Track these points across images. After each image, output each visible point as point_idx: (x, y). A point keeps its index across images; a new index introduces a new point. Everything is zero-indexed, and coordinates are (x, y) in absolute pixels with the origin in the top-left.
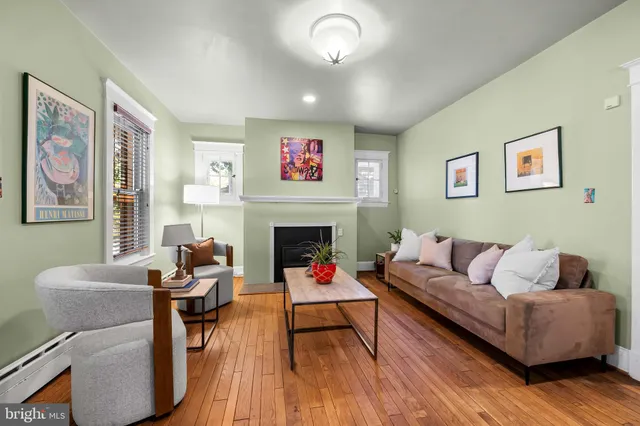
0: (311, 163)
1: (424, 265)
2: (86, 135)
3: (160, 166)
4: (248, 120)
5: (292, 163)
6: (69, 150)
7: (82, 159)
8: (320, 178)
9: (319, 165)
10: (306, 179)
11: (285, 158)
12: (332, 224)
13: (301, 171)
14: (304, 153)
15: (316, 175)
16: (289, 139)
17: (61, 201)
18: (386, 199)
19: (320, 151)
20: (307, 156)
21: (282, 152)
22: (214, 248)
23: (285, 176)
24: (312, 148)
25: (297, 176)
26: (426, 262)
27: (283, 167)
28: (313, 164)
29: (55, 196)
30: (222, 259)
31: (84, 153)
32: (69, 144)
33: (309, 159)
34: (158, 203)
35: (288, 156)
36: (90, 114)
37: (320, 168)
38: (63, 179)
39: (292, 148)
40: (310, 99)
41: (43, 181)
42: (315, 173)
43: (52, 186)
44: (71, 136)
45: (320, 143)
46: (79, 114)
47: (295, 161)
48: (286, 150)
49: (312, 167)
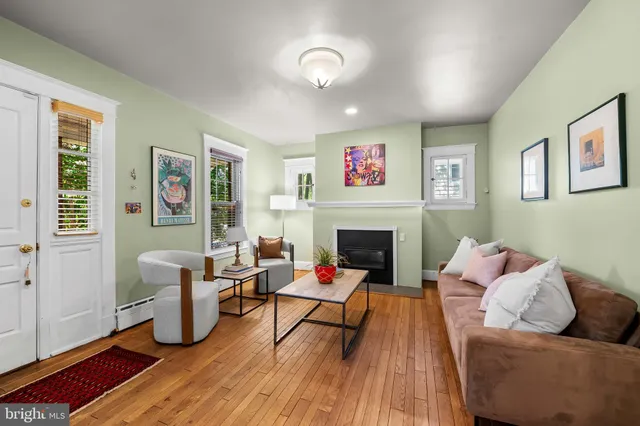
0: (373, 169)
1: (466, 281)
2: (190, 172)
3: (252, 183)
4: (317, 136)
5: (355, 170)
6: (179, 183)
7: (187, 188)
8: (382, 182)
9: (380, 169)
10: (368, 184)
11: (348, 166)
12: (393, 228)
13: (363, 177)
14: (366, 160)
15: (378, 179)
16: (351, 148)
17: (174, 213)
18: (471, 200)
19: (383, 155)
20: (369, 161)
21: (346, 160)
22: (281, 245)
23: (348, 183)
24: (373, 153)
25: (359, 181)
26: (469, 278)
27: (347, 174)
28: (375, 169)
29: (170, 211)
30: (287, 255)
31: (189, 183)
32: (179, 179)
33: (371, 164)
34: (251, 209)
35: (351, 164)
36: (192, 159)
37: (382, 173)
38: (175, 201)
39: (354, 156)
40: (352, 111)
41: (163, 203)
42: (377, 178)
43: (168, 205)
44: (179, 174)
45: (382, 147)
46: (184, 160)
47: (357, 167)
48: (349, 158)
49: (374, 172)
